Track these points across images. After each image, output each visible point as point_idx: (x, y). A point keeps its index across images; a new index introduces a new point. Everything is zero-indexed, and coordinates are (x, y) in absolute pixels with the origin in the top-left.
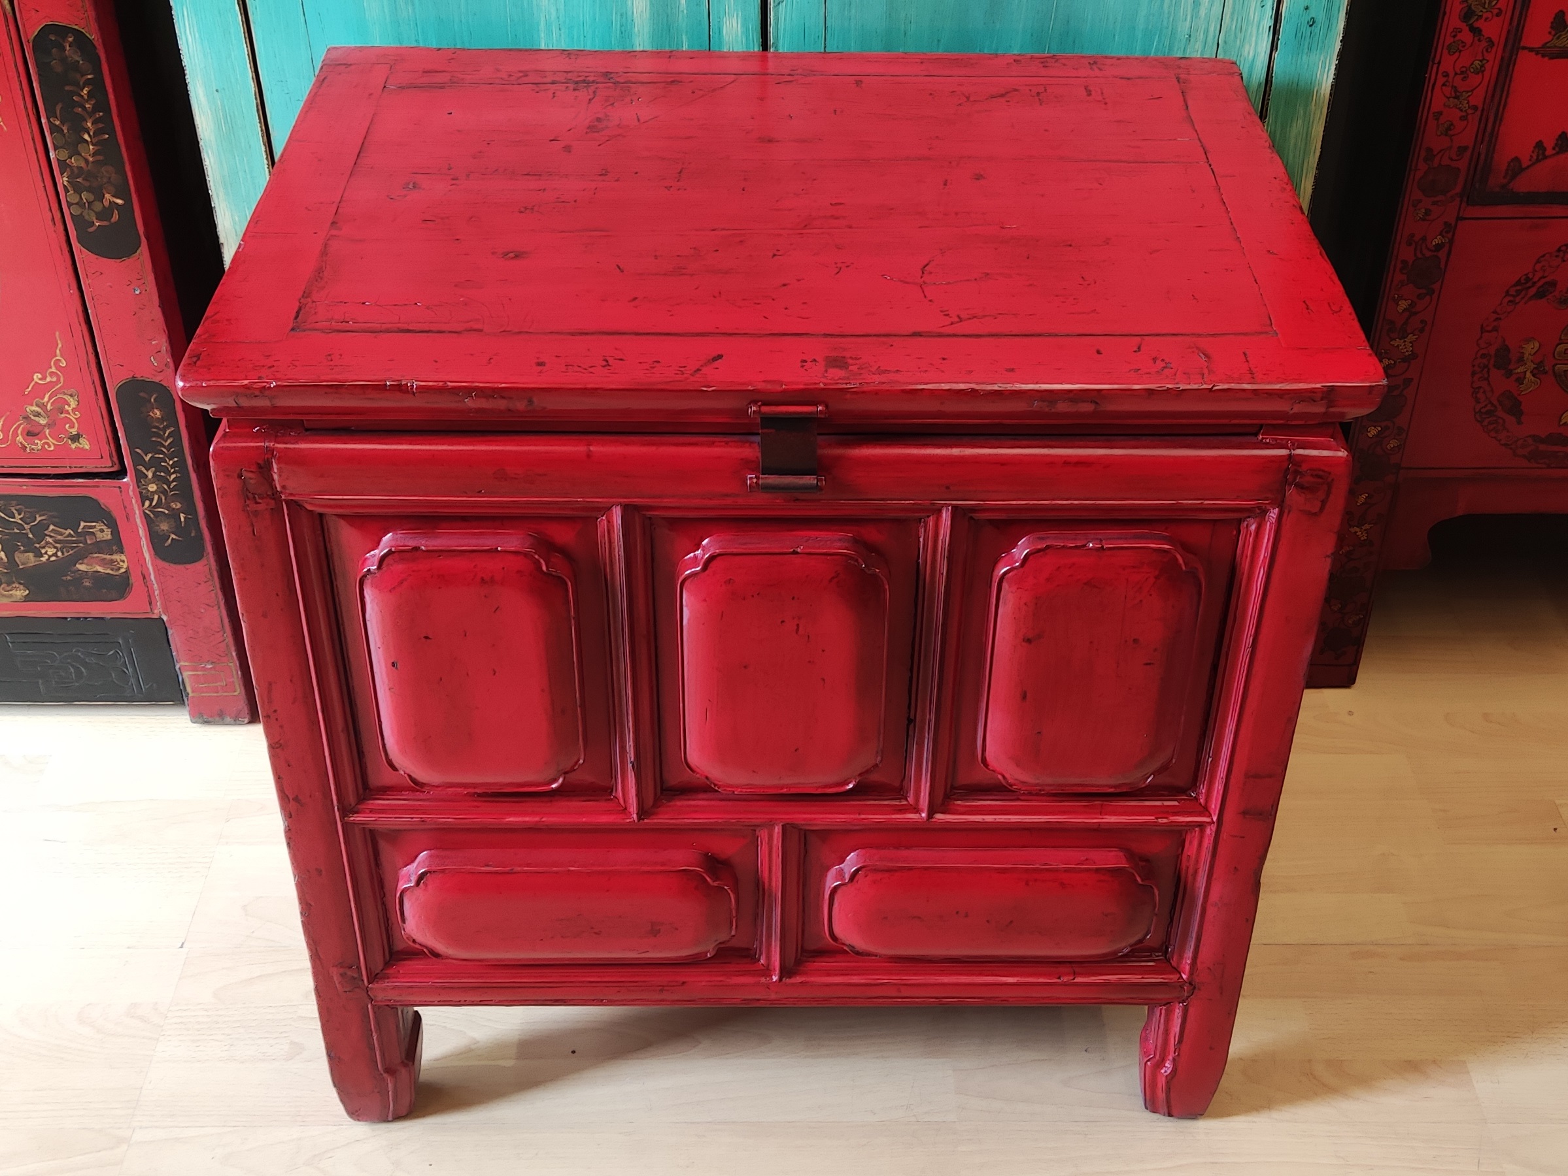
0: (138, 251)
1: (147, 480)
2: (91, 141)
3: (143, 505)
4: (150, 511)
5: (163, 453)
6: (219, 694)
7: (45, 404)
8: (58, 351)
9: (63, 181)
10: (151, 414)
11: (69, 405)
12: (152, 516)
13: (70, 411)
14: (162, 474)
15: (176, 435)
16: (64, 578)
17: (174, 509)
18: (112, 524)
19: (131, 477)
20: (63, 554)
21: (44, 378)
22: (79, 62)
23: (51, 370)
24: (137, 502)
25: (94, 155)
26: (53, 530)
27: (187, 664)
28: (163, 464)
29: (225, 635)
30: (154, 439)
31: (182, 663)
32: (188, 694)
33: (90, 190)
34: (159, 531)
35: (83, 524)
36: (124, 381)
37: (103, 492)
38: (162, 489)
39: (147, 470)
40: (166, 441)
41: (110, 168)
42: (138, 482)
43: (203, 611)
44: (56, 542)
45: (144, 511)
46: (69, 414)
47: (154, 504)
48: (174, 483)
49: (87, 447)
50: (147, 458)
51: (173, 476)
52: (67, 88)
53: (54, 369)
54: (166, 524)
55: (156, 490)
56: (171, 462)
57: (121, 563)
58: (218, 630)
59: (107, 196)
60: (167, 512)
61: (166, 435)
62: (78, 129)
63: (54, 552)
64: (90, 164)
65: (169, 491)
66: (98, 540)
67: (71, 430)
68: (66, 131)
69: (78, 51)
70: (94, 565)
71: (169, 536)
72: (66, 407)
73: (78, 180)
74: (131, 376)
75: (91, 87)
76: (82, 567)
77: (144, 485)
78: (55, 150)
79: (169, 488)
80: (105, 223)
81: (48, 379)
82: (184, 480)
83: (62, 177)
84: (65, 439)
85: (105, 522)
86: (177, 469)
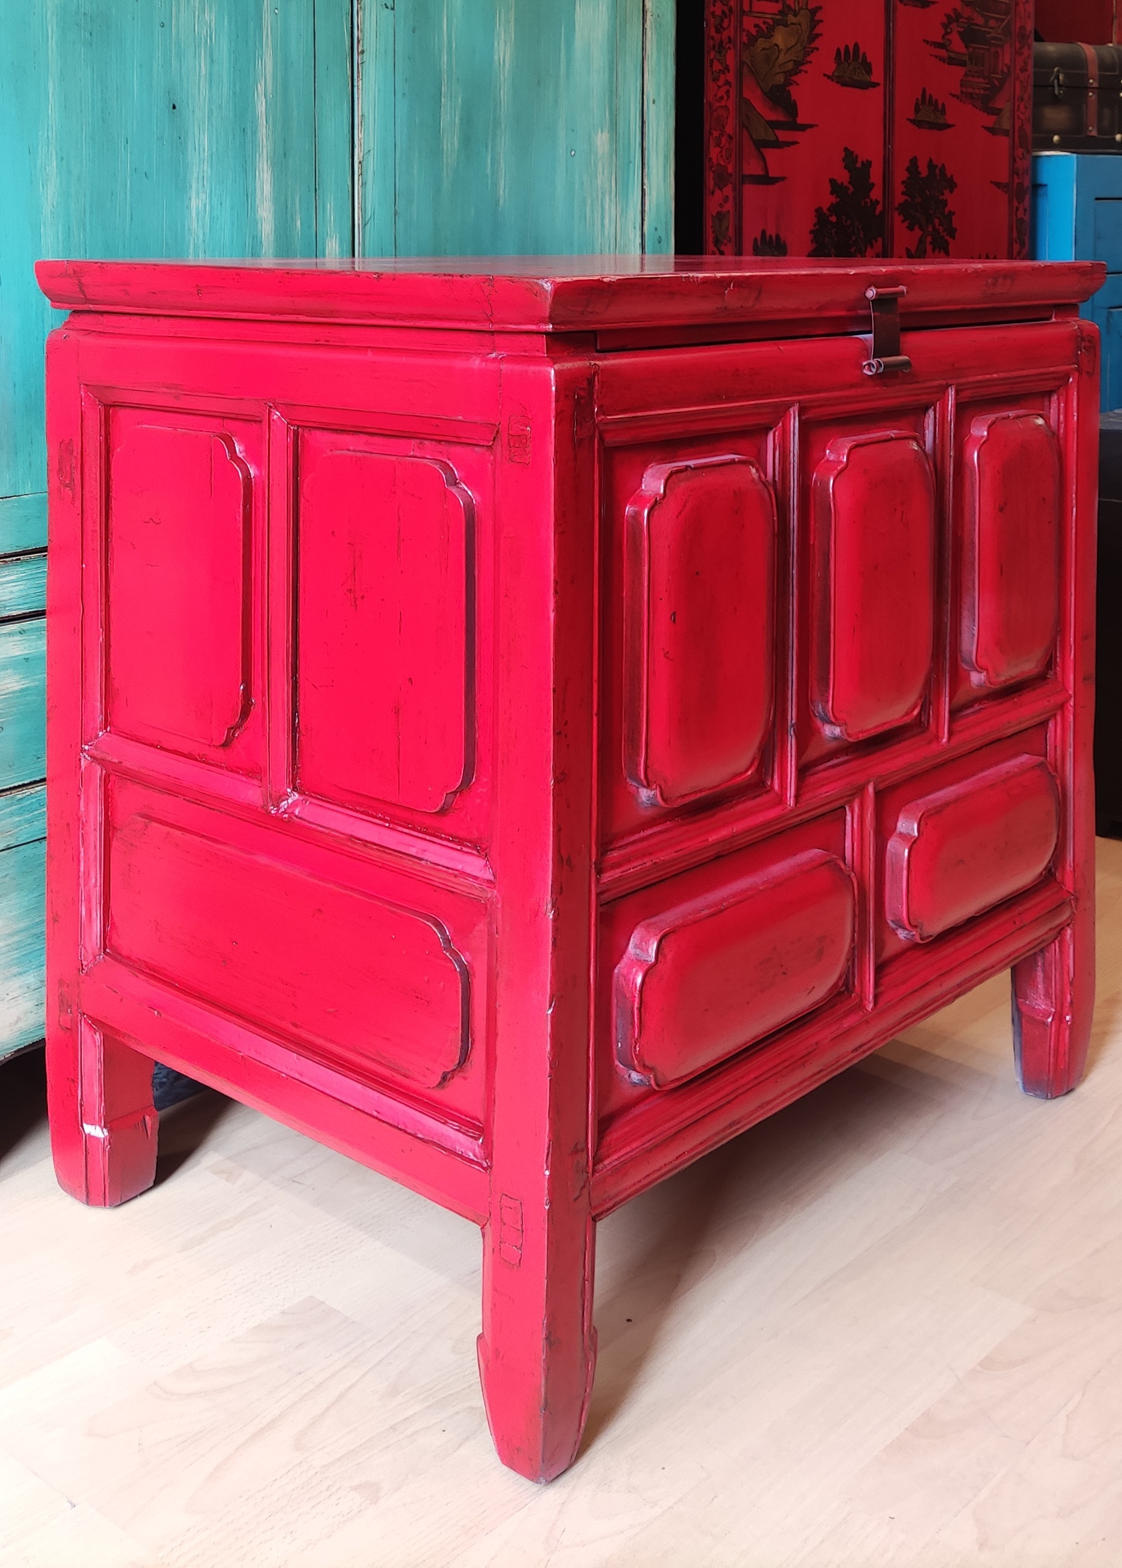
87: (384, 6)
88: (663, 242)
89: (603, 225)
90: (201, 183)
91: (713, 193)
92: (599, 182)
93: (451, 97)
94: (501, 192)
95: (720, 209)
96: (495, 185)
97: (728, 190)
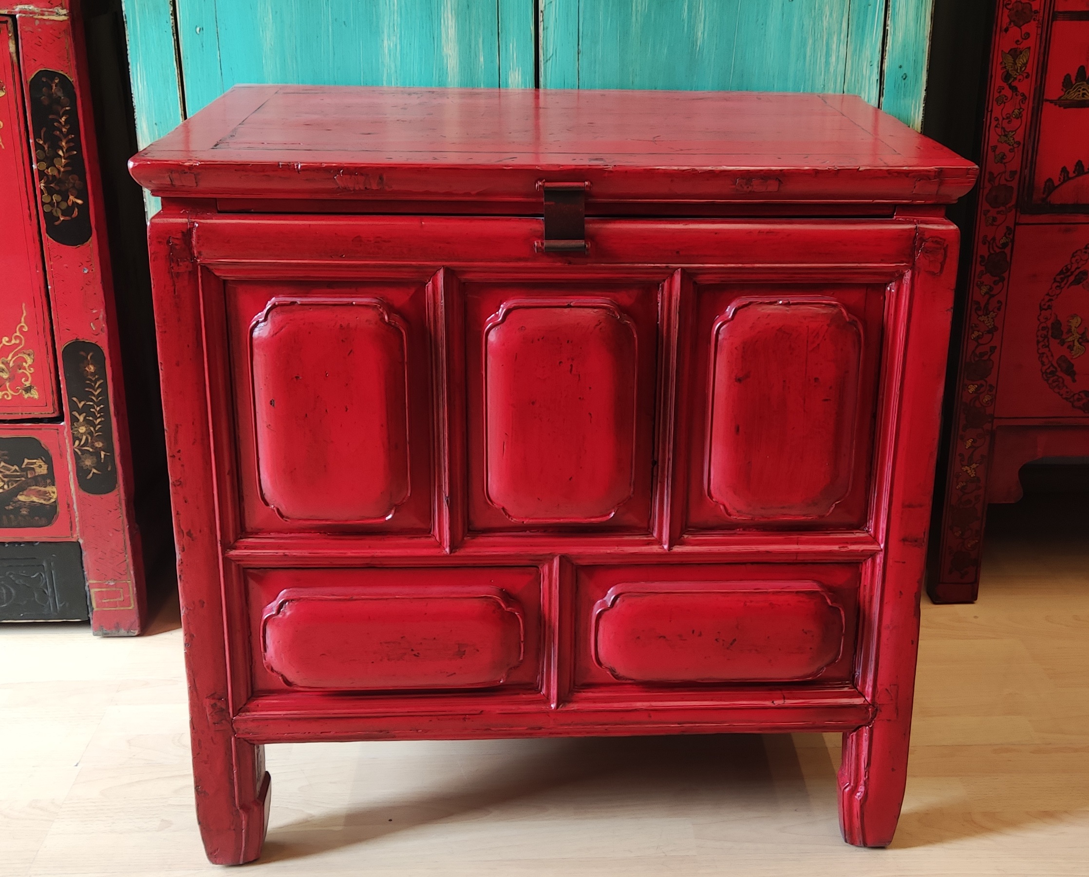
0: (90, 240)
1: (78, 423)
2: (64, 157)
3: (74, 444)
4: (79, 449)
5: (92, 401)
6: (117, 609)
7: (8, 362)
8: (23, 319)
9: (41, 186)
10: (87, 369)
11: (26, 362)
12: (80, 453)
13: (27, 367)
14: (91, 418)
15: (104, 386)
16: (7, 508)
17: (97, 447)
18: (49, 462)
19: (68, 421)
20: (8, 487)
21: (10, 341)
22: (61, 97)
23: (16, 334)
24: (69, 441)
25: (65, 166)
26: (3, 466)
27: (95, 582)
28: (92, 410)
29: (126, 556)
30: (87, 389)
31: (91, 581)
32: (93, 609)
33: (58, 193)
34: (84, 466)
35: (26, 461)
36: (69, 343)
37: (44, 434)
38: (89, 431)
39: (80, 415)
40: (96, 391)
41: (76, 177)
42: (72, 424)
43: (111, 535)
44: (5, 476)
45: (74, 450)
46: (25, 369)
47: (82, 443)
48: (99, 426)
49: (36, 397)
50: (80, 405)
51: (99, 420)
52: (50, 117)
53: (18, 334)
54: (90, 460)
55: (85, 432)
56: (98, 409)
57: (52, 494)
58: (122, 551)
59: (71, 197)
60: (91, 450)
61: (97, 386)
62: (56, 146)
63: (2, 485)
64: (61, 173)
65: (94, 432)
66: (36, 474)
67: (25, 383)
68: (46, 149)
69: (61, 89)
70: (31, 496)
71: (91, 471)
72: (24, 364)
73: (52, 185)
74: (75, 339)
75: (68, 116)
76: (21, 498)
77: (76, 428)
78: (37, 163)
79: (95, 429)
80: (68, 218)
81: (13, 342)
82: (106, 424)
83: (40, 184)
84: (20, 391)
85: (44, 459)
86: (102, 414)
88: (908, 81)
89: (827, 63)
90: (392, 29)
91: (1006, 30)
92: (825, 24)
94: (700, 34)
95: (1015, 46)
96: (692, 28)
97: (1032, 27)
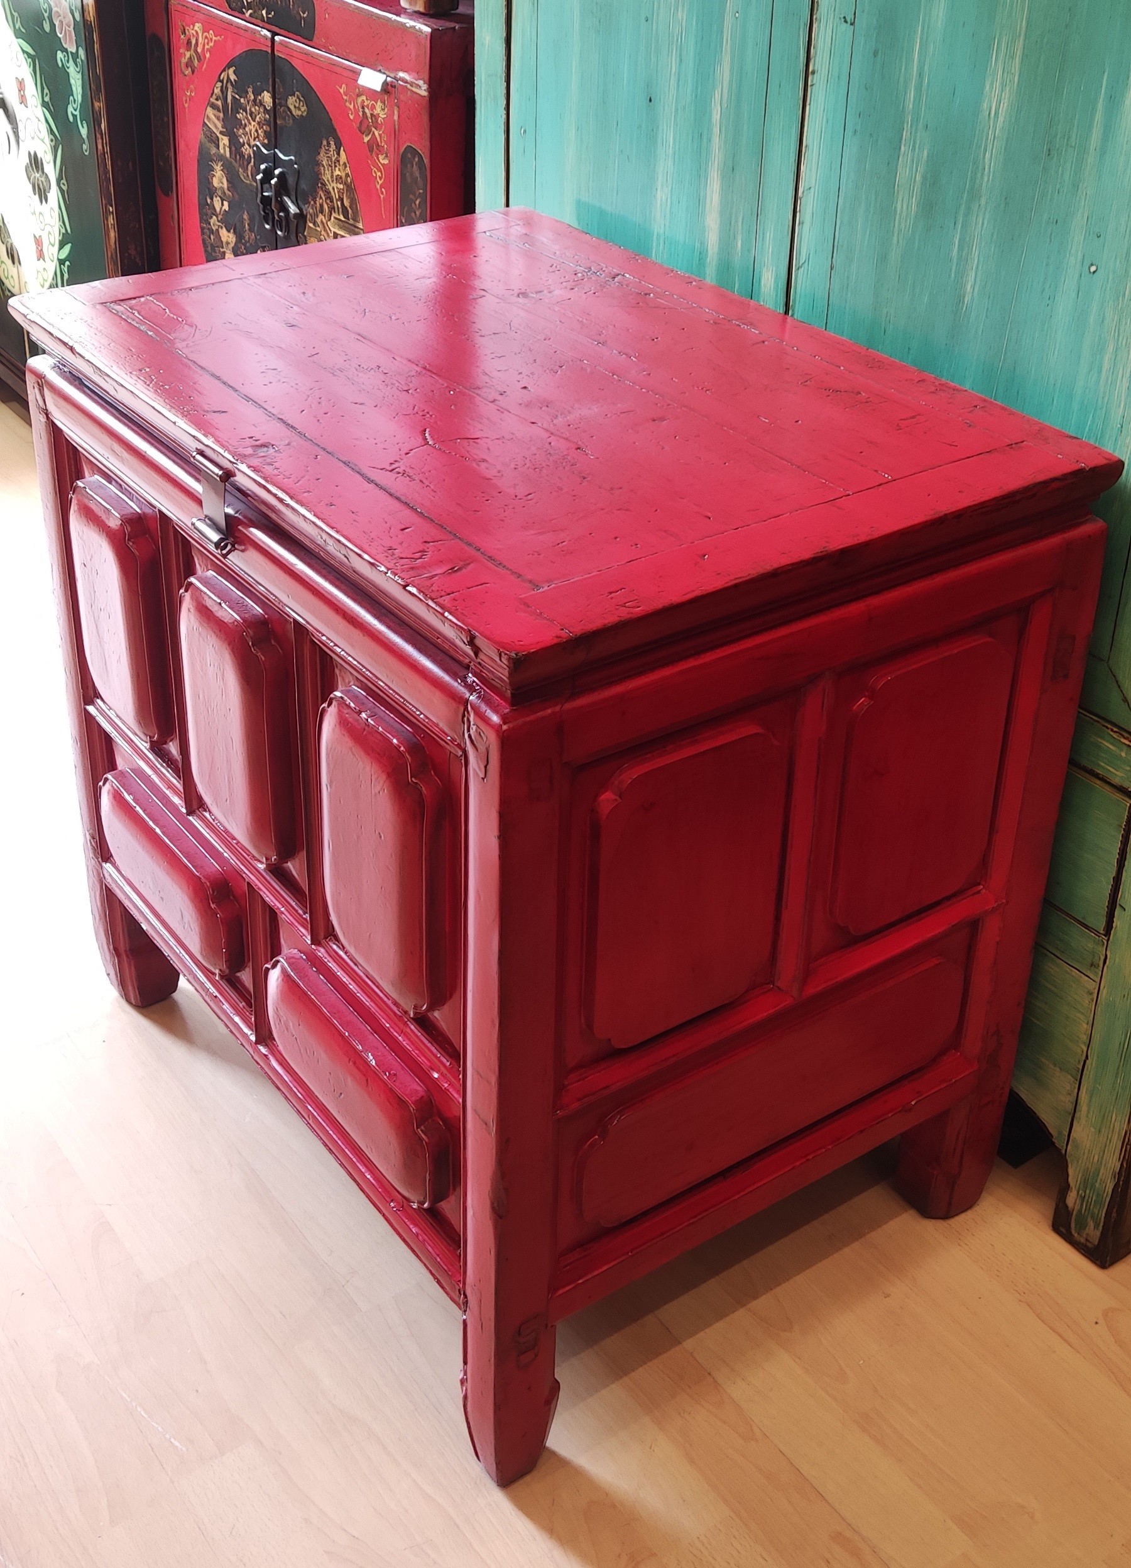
22: (417, 178)
69: (419, 167)
87: (843, 20)
90: (665, 178)
93: (914, 147)
94: (969, 287)
96: (961, 275)
